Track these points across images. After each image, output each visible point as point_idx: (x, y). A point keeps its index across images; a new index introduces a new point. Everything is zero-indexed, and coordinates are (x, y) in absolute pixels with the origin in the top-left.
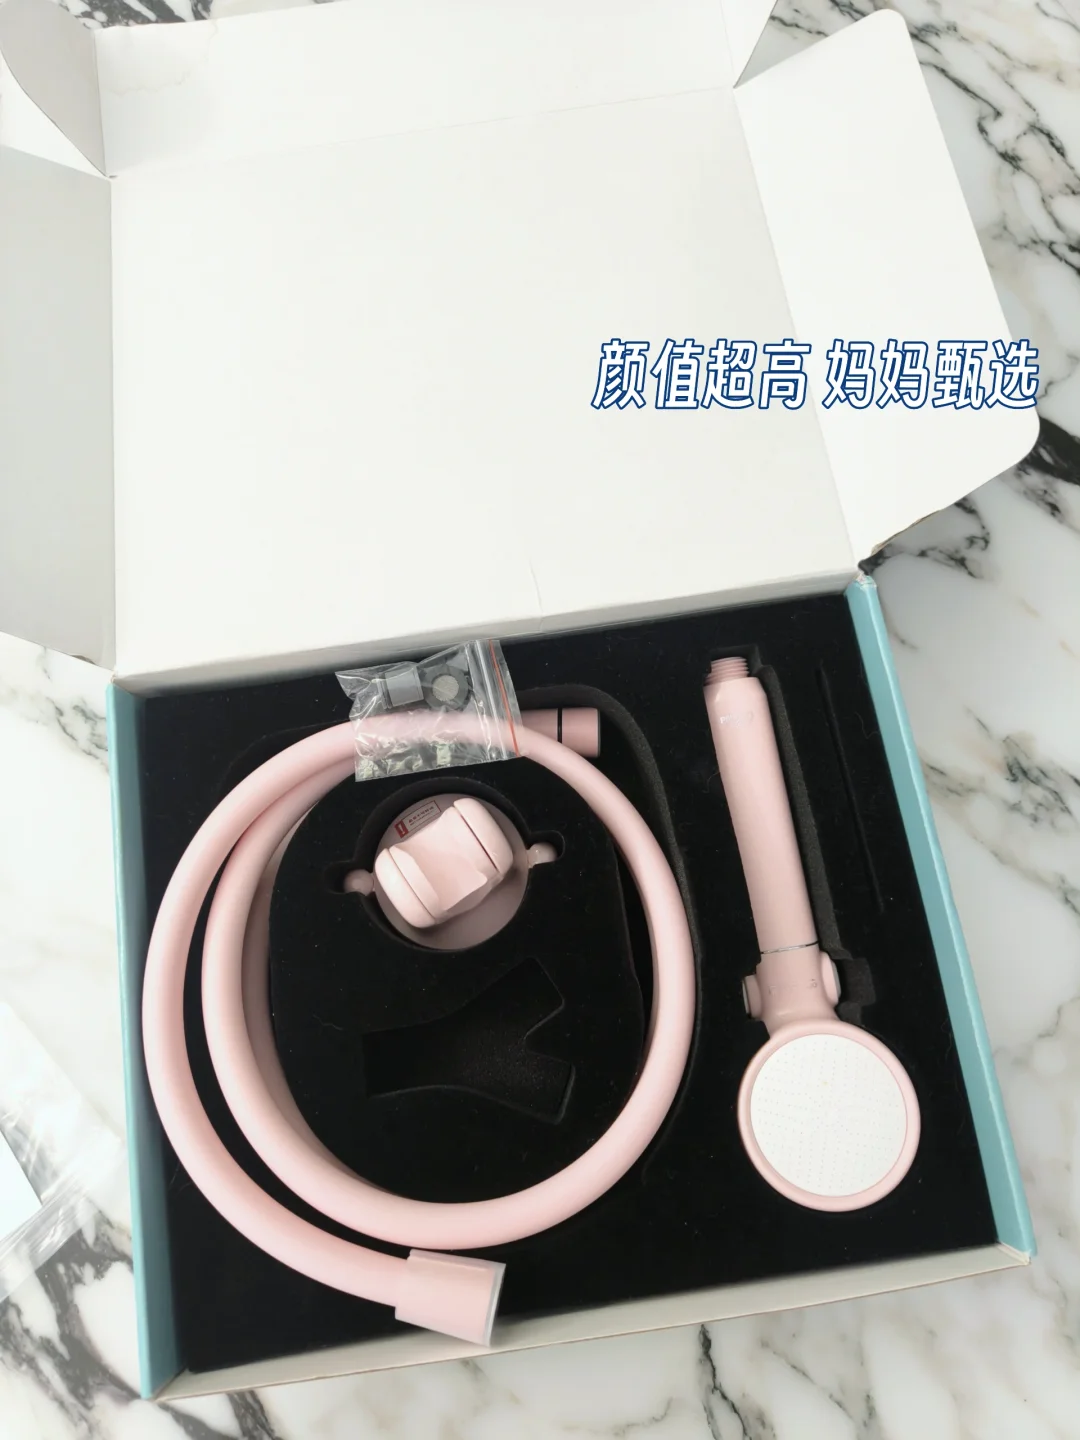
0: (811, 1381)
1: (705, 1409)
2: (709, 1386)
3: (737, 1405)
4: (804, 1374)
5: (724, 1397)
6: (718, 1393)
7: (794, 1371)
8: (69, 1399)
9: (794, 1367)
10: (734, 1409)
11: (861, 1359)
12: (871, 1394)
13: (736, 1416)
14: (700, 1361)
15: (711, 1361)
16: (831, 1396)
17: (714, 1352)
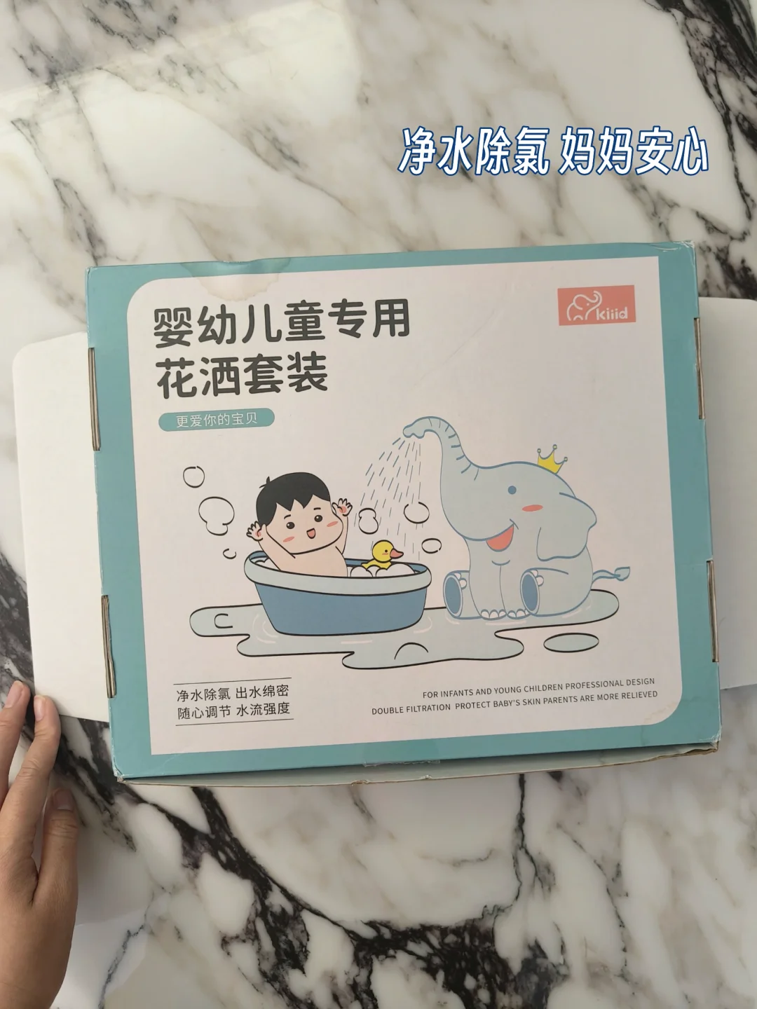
0: (584, 851)
1: (514, 858)
2: (518, 845)
3: (535, 858)
4: (581, 846)
5: (527, 852)
6: (523, 850)
7: (574, 843)
8: (98, 797)
9: (575, 842)
10: (532, 860)
11: (619, 842)
12: (621, 864)
13: (532, 865)
14: (516, 830)
15: (522, 831)
16: (595, 861)
17: (526, 827)
